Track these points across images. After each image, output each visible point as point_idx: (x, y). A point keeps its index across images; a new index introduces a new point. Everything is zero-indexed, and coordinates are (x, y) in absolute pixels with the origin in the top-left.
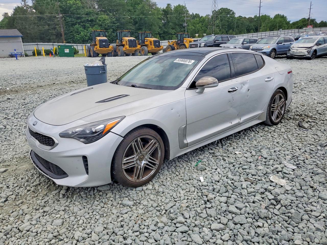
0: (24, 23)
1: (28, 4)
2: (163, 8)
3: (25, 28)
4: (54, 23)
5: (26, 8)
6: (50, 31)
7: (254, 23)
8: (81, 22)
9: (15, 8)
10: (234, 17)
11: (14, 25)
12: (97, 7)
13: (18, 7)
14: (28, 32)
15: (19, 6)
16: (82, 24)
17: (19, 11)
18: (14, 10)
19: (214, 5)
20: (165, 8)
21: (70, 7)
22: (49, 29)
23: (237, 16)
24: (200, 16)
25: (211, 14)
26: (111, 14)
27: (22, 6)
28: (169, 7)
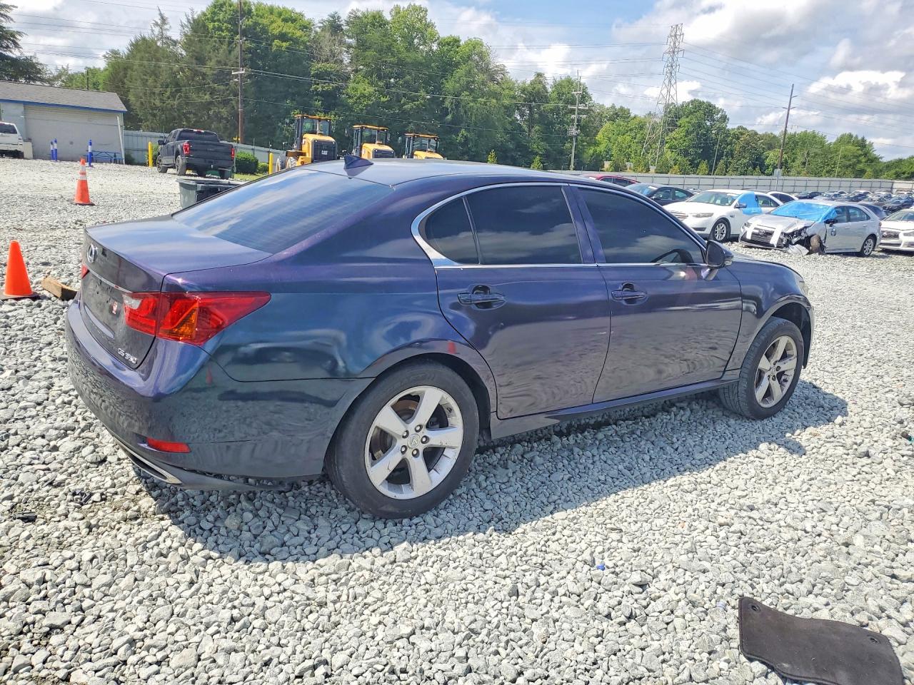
1: (168, 34)
2: (524, 83)
5: (163, 43)
8: (299, 94)
9: (133, 40)
10: (723, 128)
11: (123, 83)
12: (346, 60)
13: (144, 39)
14: (158, 103)
15: (147, 36)
16: (297, 98)
17: (142, 48)
18: (132, 45)
19: (665, 90)
20: (528, 82)
21: (278, 54)
22: (211, 103)
23: (730, 126)
24: (632, 115)
25: (661, 112)
26: (381, 84)
27: (152, 40)
28: (540, 82)
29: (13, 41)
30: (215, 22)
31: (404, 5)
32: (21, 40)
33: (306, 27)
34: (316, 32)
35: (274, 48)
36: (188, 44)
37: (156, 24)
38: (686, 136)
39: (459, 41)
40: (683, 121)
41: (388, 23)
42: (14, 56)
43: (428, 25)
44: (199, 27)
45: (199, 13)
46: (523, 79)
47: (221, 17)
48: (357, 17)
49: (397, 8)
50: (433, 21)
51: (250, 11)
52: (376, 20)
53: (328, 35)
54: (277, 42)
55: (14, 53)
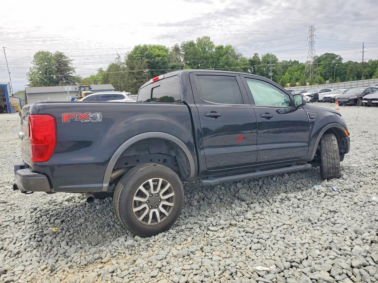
0: (116, 78)
1: (121, 61)
2: (250, 58)
3: (117, 82)
4: (142, 77)
6: (138, 84)
7: (369, 69)
9: (109, 64)
10: (340, 63)
11: (108, 79)
12: (182, 60)
13: (113, 64)
14: (119, 85)
15: (114, 62)
17: (113, 67)
18: (109, 66)
19: (310, 52)
20: (252, 58)
21: (158, 62)
23: (344, 62)
24: (300, 63)
25: (312, 60)
26: (195, 67)
27: (116, 64)
28: (257, 57)
29: (74, 71)
30: (135, 54)
31: (201, 37)
32: (76, 70)
33: (167, 51)
34: (170, 52)
35: (156, 60)
36: (127, 64)
37: (117, 58)
38: (324, 69)
39: (223, 47)
40: (322, 63)
41: (196, 44)
42: (74, 76)
43: (211, 43)
44: (130, 57)
45: (130, 51)
46: (250, 57)
47: (138, 52)
48: (184, 44)
49: (199, 38)
50: (212, 41)
51: (147, 49)
52: (191, 44)
53: (175, 52)
54: (157, 58)
55: (73, 75)
